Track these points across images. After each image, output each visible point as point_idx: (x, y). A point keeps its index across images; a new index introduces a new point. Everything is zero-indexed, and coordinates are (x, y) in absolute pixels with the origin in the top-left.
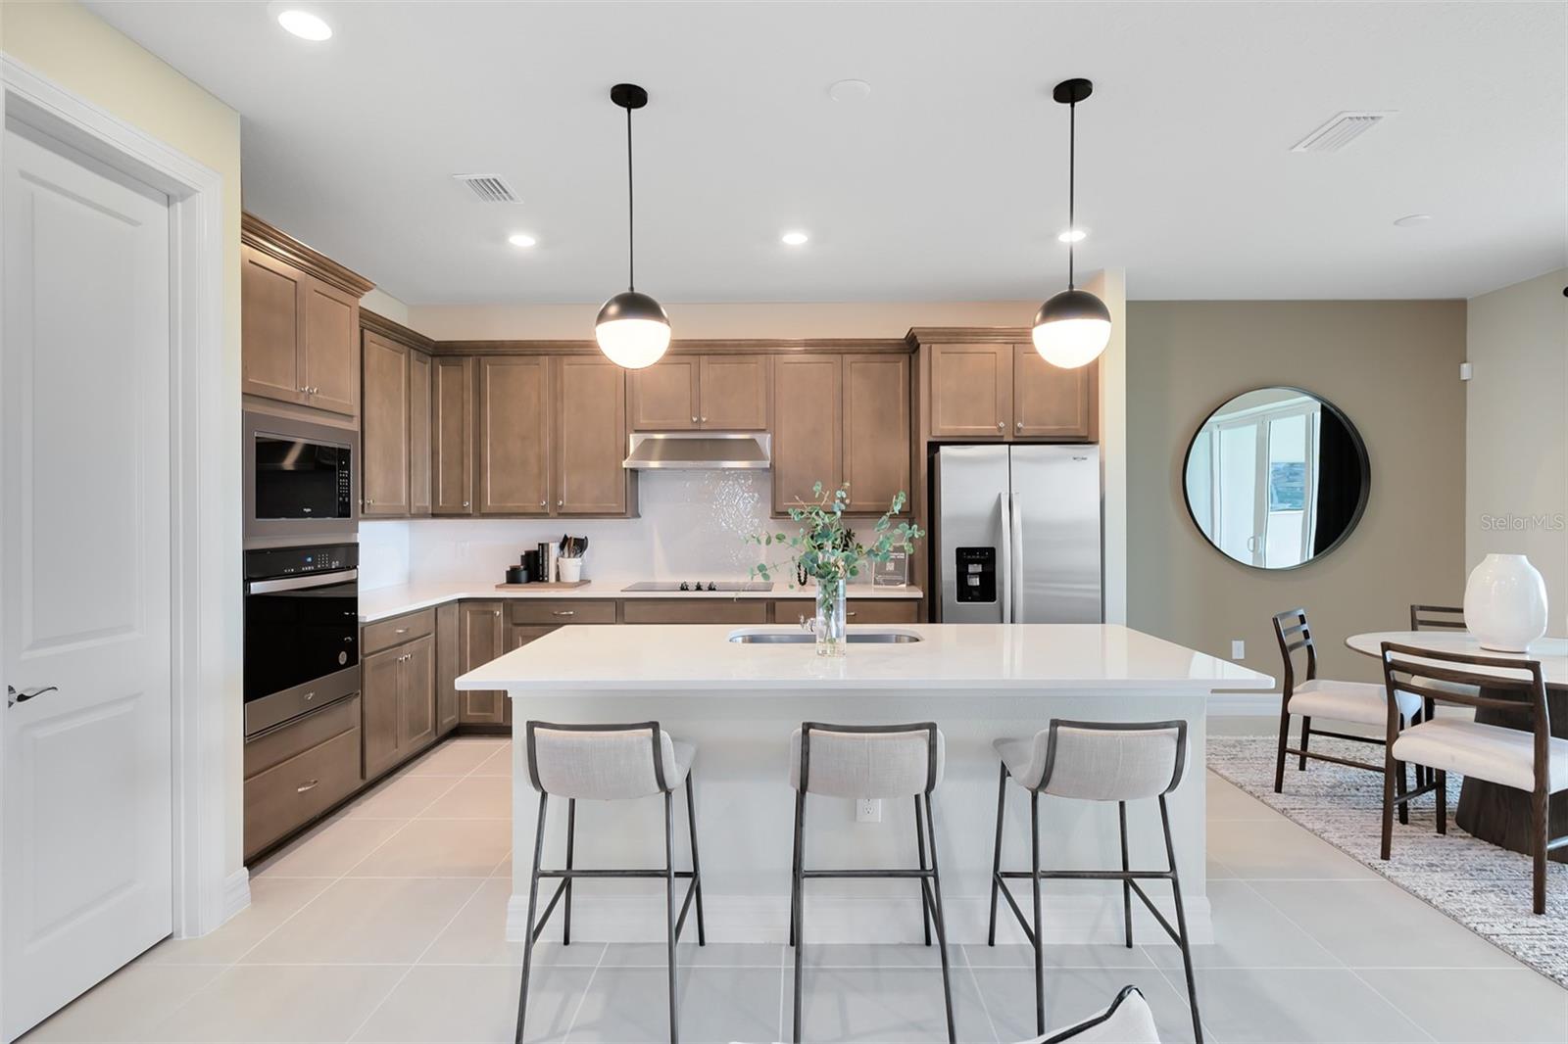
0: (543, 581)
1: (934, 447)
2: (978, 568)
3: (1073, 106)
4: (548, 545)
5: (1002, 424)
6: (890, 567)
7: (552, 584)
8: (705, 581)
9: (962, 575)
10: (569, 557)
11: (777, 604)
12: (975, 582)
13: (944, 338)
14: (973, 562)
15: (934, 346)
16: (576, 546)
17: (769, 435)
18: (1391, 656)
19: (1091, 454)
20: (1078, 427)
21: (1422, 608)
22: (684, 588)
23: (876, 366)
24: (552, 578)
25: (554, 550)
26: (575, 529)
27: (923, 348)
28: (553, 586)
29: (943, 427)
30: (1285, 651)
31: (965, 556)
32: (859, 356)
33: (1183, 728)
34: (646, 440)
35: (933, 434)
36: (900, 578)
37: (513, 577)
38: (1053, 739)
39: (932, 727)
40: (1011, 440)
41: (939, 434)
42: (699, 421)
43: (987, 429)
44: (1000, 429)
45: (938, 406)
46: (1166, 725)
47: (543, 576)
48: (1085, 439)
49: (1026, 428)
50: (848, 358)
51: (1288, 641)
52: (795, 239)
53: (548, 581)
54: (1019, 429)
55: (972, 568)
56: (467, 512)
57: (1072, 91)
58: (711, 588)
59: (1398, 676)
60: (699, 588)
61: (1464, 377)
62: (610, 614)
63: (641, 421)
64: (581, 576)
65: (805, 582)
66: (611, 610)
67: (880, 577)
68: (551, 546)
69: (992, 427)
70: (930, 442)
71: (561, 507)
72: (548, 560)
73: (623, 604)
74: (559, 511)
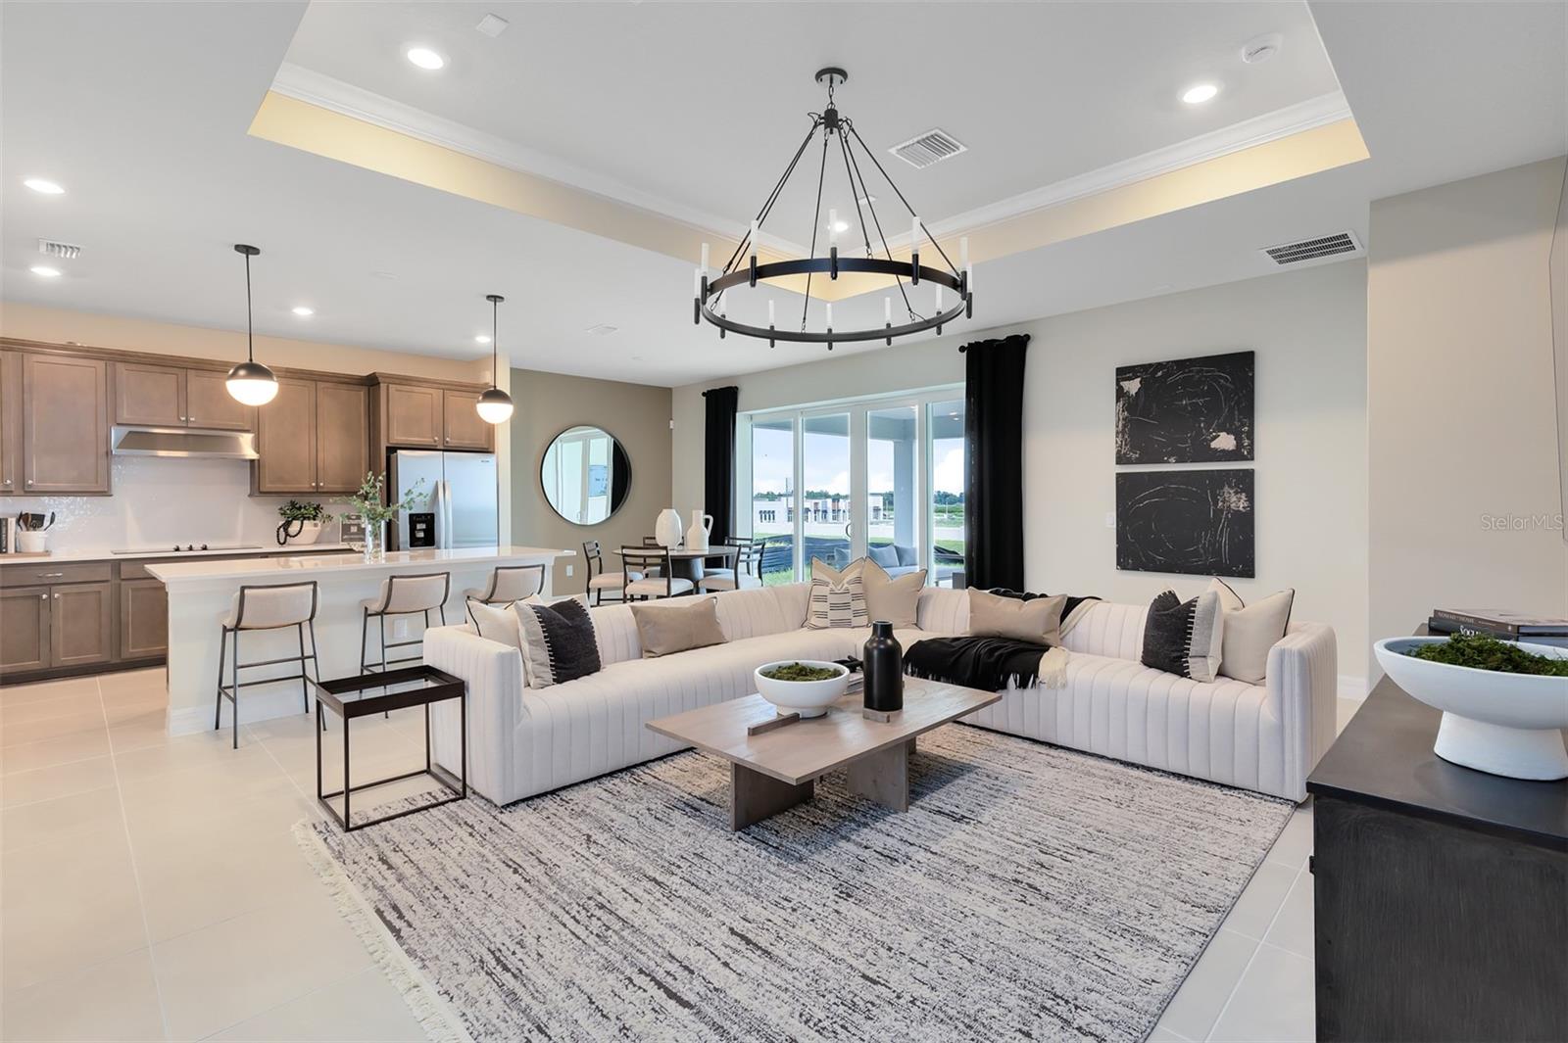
0: (2, 552)
1: (392, 450)
2: (424, 526)
4: (7, 520)
5: (436, 438)
6: (353, 529)
7: (11, 551)
8: (198, 542)
9: (413, 530)
10: (27, 530)
12: (421, 535)
13: (397, 381)
14: (420, 522)
15: (391, 386)
16: (33, 521)
17: (253, 435)
18: (625, 551)
19: (491, 459)
20: (483, 442)
21: (648, 538)
22: (177, 549)
23: (344, 393)
24: (11, 547)
25: (12, 522)
26: (31, 506)
27: (383, 386)
28: (12, 556)
29: (397, 438)
30: (588, 559)
31: (414, 519)
32: (328, 385)
33: (544, 566)
34: (130, 432)
35: (390, 443)
38: (496, 575)
39: (448, 574)
40: (442, 448)
41: (394, 443)
42: (189, 421)
43: (427, 440)
44: (435, 441)
45: (394, 425)
46: (538, 566)
47: (2, 548)
48: (487, 451)
49: (451, 441)
50: (321, 385)
51: (590, 556)
52: (303, 312)
53: (6, 552)
54: (447, 442)
55: (419, 526)
58: (205, 548)
59: (628, 559)
60: (191, 549)
61: (671, 427)
62: (106, 573)
63: (125, 415)
64: (45, 547)
65: (284, 543)
66: (108, 569)
67: (345, 537)
68: (9, 520)
69: (431, 440)
70: (387, 448)
71: (30, 486)
72: (7, 534)
73: (120, 565)
74: (26, 489)
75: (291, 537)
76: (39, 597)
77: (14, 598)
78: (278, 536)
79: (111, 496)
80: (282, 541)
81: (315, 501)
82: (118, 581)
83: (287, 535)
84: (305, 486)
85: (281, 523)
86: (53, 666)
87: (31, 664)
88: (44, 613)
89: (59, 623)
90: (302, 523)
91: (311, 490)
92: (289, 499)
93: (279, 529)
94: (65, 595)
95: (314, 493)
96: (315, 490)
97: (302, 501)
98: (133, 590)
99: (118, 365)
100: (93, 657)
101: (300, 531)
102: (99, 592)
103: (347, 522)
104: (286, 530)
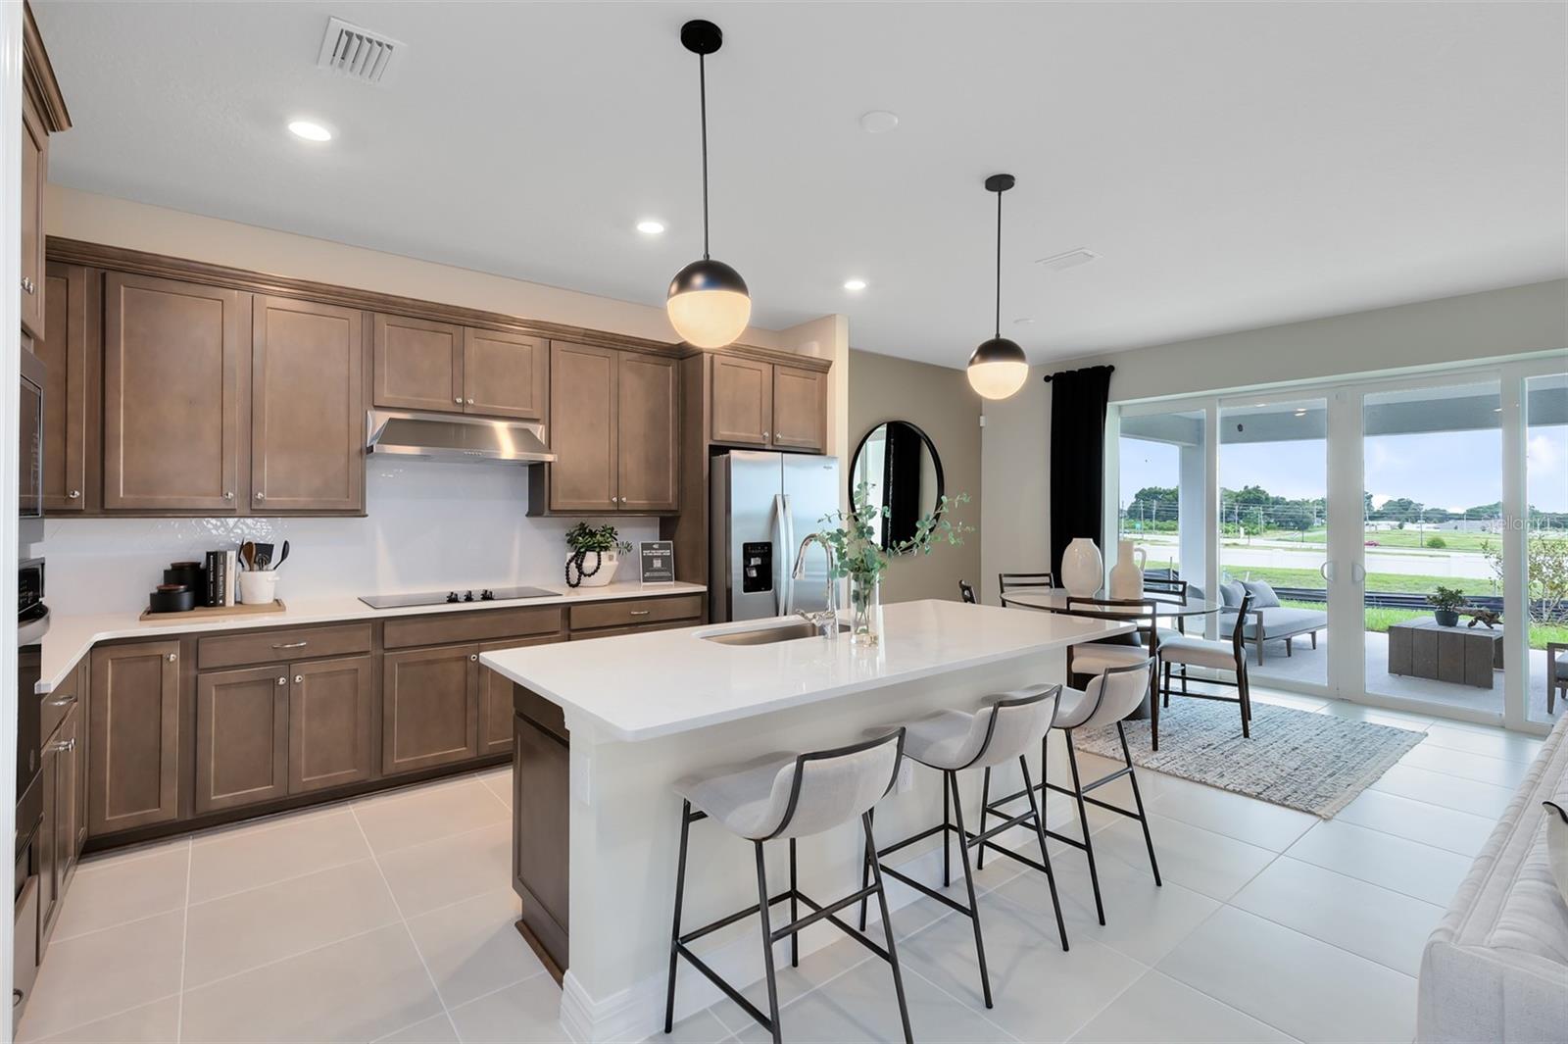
0: (215, 605)
1: (720, 450)
2: (759, 562)
3: (1000, 195)
4: (225, 554)
5: (766, 434)
6: (657, 564)
7: (231, 608)
8: (477, 588)
9: (747, 566)
10: (251, 570)
11: (573, 608)
12: (757, 574)
14: (755, 556)
15: (716, 357)
16: (257, 555)
17: (541, 427)
19: (834, 464)
20: (814, 440)
22: (453, 599)
23: (649, 367)
24: (230, 601)
25: (232, 555)
26: (258, 530)
27: (706, 357)
28: (231, 612)
29: (724, 433)
31: (749, 550)
32: (633, 356)
34: (391, 420)
35: (715, 438)
36: (668, 574)
37: (163, 603)
40: (771, 448)
41: (719, 439)
42: (464, 404)
43: (753, 436)
44: (761, 437)
45: (719, 414)
47: (215, 598)
48: (819, 452)
49: (782, 438)
50: (624, 355)
52: (651, 229)
53: (224, 605)
54: (777, 439)
55: (753, 562)
56: (75, 506)
57: (1000, 183)
58: (487, 596)
60: (469, 598)
61: (981, 424)
62: (364, 640)
63: (385, 395)
64: (275, 594)
65: (577, 585)
66: (366, 635)
67: (647, 574)
68: (229, 553)
69: (758, 436)
70: (710, 446)
71: (259, 501)
72: (225, 576)
73: (383, 624)
74: (254, 507)
75: (585, 576)
76: (274, 682)
77: (239, 685)
78: (567, 575)
79: (367, 516)
80: (574, 581)
81: (610, 522)
82: (380, 652)
83: (581, 573)
84: (603, 502)
85: (570, 555)
86: (292, 791)
87: (262, 791)
88: (281, 708)
89: (301, 722)
90: (599, 555)
91: (611, 508)
92: (577, 521)
93: (568, 564)
94: (309, 676)
95: (613, 511)
96: (616, 508)
97: (595, 524)
98: (401, 665)
99: (379, 317)
100: (345, 775)
101: (598, 568)
102: (357, 670)
103: (647, 552)
104: (579, 567)
